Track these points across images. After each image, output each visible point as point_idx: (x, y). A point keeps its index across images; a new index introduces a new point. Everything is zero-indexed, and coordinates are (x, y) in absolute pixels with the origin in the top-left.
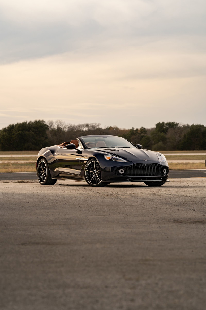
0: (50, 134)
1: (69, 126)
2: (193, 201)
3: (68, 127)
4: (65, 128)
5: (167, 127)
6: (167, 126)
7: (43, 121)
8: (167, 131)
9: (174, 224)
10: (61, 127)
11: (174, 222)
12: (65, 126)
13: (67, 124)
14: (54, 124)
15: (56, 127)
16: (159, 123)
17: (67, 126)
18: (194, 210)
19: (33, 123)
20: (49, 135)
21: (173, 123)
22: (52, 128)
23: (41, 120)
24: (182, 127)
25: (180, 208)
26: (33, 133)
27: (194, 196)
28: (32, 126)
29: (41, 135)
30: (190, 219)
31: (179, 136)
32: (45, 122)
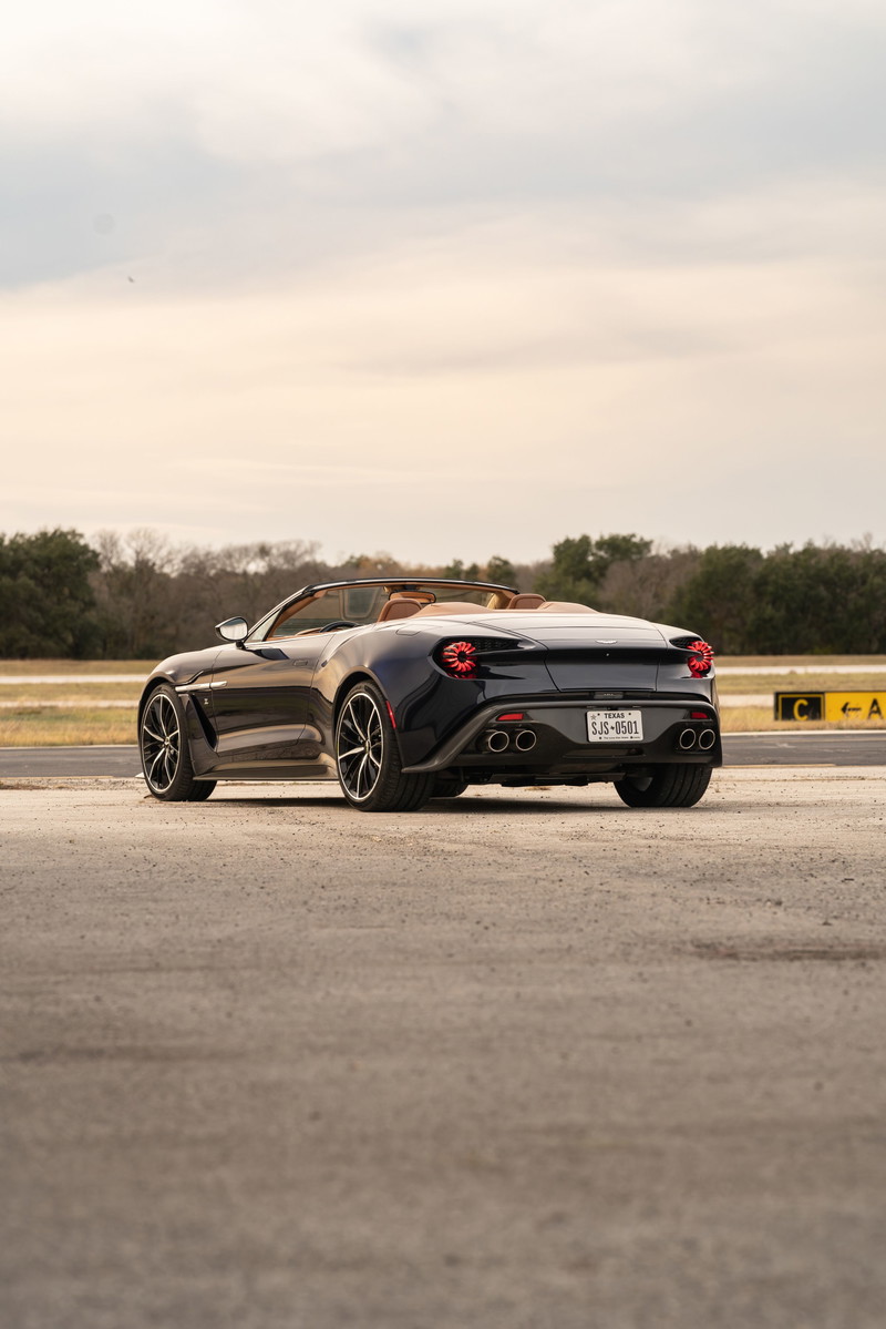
0: (105, 588)
1: (188, 552)
2: (764, 864)
3: (180, 557)
4: (169, 561)
5: (602, 557)
6: (602, 553)
7: (73, 533)
8: (602, 575)
9: (704, 964)
10: (150, 556)
11: (701, 956)
12: (170, 553)
13: (177, 546)
14: (122, 543)
15: (128, 558)
16: (568, 542)
17: (179, 551)
18: (779, 903)
19: (29, 542)
20: (102, 594)
21: (627, 540)
22: (114, 561)
23: (65, 529)
24: (669, 556)
25: (712, 895)
26: (32, 583)
27: (762, 843)
28: (27, 553)
29: (66, 591)
30: (770, 941)
31: (656, 596)
32: (81, 536)
